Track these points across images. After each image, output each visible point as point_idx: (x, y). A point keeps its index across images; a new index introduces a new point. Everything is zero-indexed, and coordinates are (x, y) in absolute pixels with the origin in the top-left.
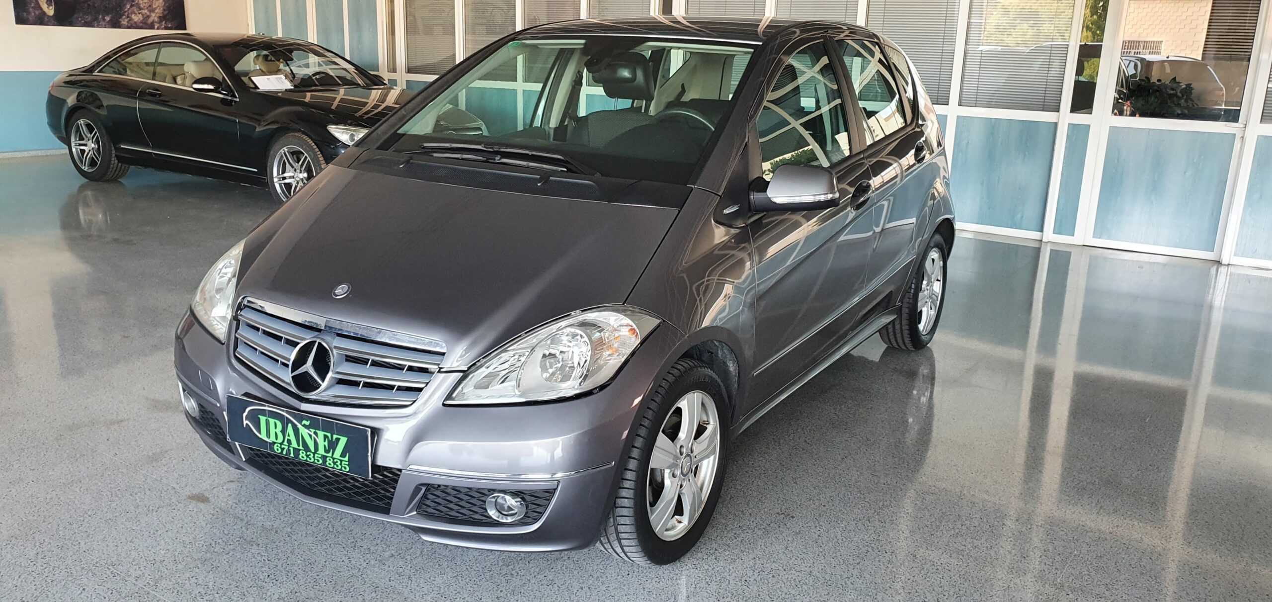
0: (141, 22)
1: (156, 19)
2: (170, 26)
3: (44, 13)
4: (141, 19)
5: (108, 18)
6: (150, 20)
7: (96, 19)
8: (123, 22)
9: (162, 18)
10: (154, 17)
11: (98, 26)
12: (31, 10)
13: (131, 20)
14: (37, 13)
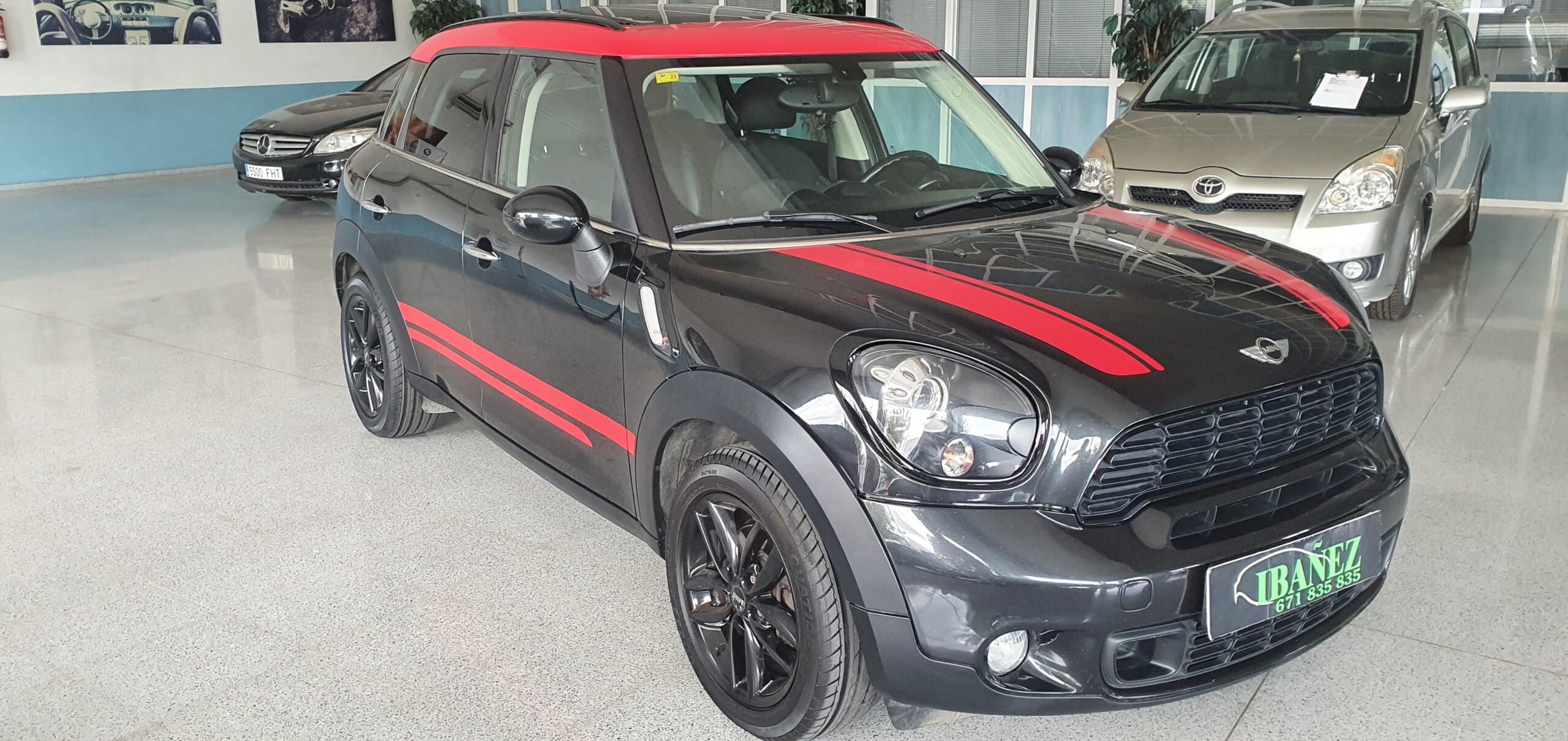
0: (359, 36)
1: (371, 32)
2: (382, 37)
3: (282, 31)
4: (359, 32)
5: (331, 33)
6: (366, 33)
7: (322, 34)
8: (344, 36)
9: (375, 30)
10: (369, 30)
11: (324, 41)
12: (272, 29)
14: (276, 31)
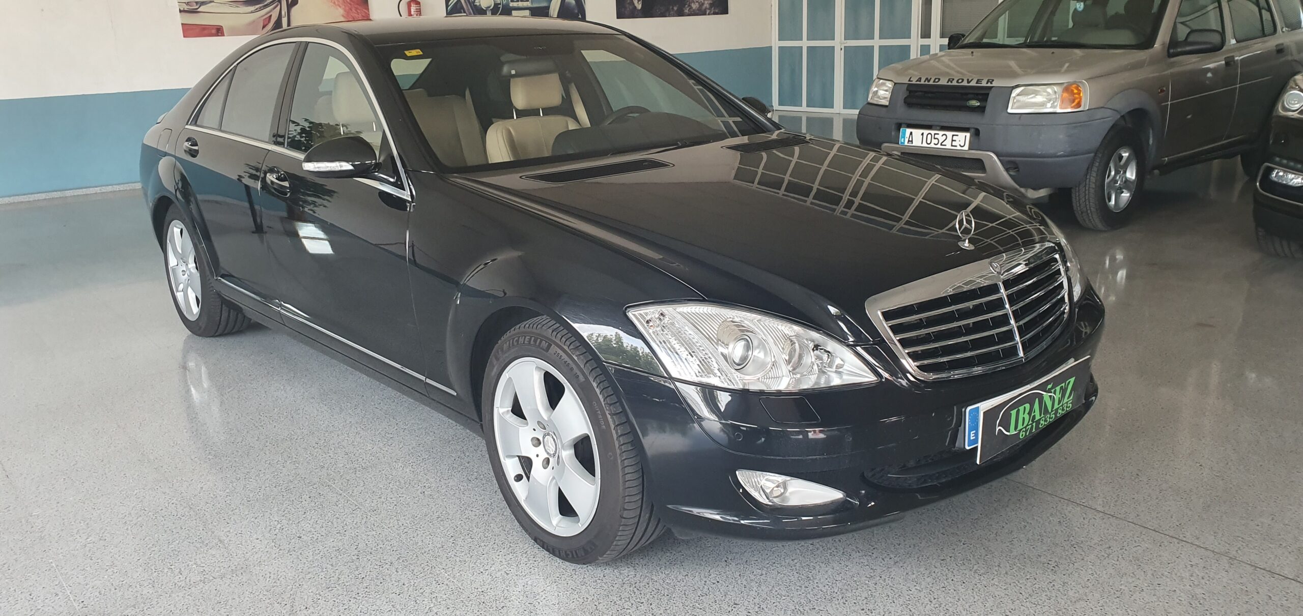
0: (698, 10)
1: (708, 6)
2: (717, 11)
3: (635, 7)
4: (698, 6)
5: (675, 8)
6: (704, 7)
7: (668, 10)
8: (685, 11)
9: (711, 5)
10: (706, 5)
11: (669, 16)
12: (627, 5)
13: (691, 8)
14: (631, 7)
